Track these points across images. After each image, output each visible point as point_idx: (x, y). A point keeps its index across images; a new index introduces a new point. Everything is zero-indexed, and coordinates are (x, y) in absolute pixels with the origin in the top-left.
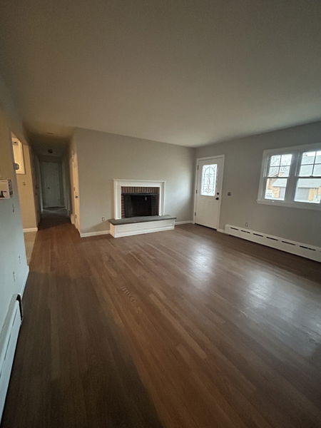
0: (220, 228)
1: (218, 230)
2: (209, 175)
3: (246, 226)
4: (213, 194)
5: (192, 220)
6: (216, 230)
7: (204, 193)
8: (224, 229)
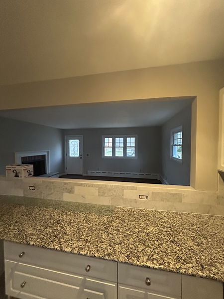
0: (84, 173)
1: (84, 175)
2: (74, 145)
3: (98, 170)
4: (77, 155)
5: (65, 172)
6: (82, 175)
7: (71, 155)
8: (87, 173)
